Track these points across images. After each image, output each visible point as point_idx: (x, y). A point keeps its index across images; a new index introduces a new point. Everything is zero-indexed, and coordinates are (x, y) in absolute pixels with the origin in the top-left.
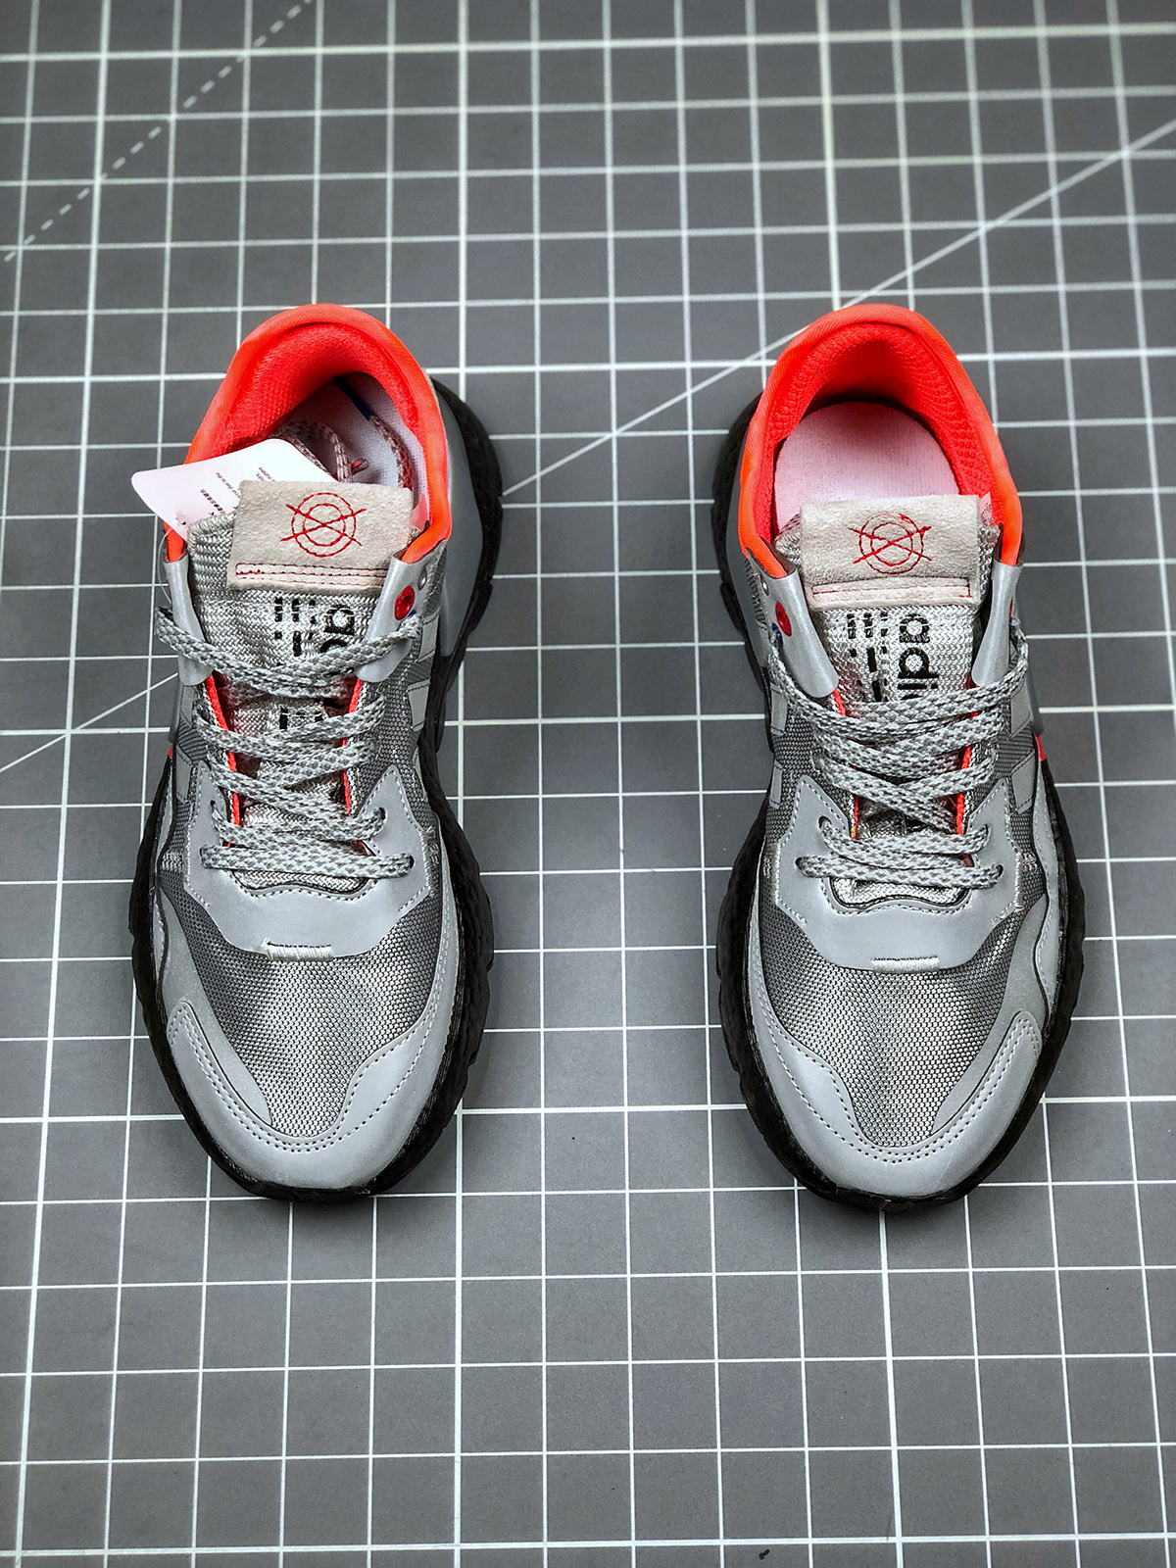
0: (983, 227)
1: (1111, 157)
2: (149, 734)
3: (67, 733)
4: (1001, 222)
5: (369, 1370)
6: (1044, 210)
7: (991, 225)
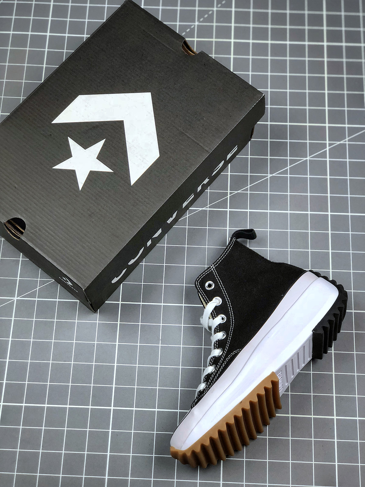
0: (269, 175)
1: (305, 159)
2: (37, 300)
3: (15, 299)
4: (273, 175)
5: (83, 477)
6: (285, 172)
7: (271, 175)
